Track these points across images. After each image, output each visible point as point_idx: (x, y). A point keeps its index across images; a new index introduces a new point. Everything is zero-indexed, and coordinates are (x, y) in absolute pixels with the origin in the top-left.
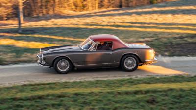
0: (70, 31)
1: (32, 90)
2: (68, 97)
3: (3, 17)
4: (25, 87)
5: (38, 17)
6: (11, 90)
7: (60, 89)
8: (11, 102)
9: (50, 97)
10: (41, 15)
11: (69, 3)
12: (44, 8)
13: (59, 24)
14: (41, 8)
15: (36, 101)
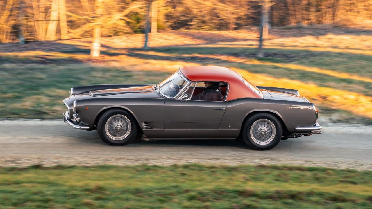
0: (365, 63)
1: (278, 179)
2: (353, 202)
3: (228, 23)
4: (263, 171)
5: (300, 28)
6: (235, 173)
7: (334, 182)
8: (235, 197)
9: (314, 199)
10: (305, 24)
11: (367, 3)
12: (313, 9)
13: (342, 46)
14: (307, 10)
15: (285, 203)
